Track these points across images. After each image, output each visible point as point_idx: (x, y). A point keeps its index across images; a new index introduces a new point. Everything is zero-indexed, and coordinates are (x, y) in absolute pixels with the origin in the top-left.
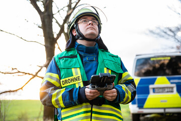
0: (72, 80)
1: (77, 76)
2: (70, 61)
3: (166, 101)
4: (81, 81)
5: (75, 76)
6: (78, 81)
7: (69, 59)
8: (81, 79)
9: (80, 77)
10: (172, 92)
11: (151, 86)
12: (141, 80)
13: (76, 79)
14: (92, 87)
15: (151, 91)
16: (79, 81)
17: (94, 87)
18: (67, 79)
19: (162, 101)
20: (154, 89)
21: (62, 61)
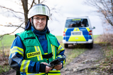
0: (35, 54)
1: (38, 52)
2: (33, 41)
3: (77, 38)
4: (41, 54)
5: (37, 52)
7: (32, 40)
8: (41, 53)
9: (40, 52)
15: (72, 34)
16: (40, 55)
18: (32, 53)
19: (76, 39)
20: (73, 33)
21: (27, 41)
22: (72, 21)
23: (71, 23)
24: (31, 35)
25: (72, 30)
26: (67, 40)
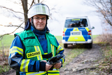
2: (32, 41)
4: (41, 54)
6: (39, 55)
10: (80, 34)
11: (71, 32)
12: (67, 29)
13: (37, 53)
14: (50, 63)
15: (71, 34)
17: (51, 63)
19: (76, 38)
20: (72, 33)
21: (27, 41)
22: (71, 21)
23: (70, 23)
24: (30, 35)
25: (72, 30)
26: (67, 40)
